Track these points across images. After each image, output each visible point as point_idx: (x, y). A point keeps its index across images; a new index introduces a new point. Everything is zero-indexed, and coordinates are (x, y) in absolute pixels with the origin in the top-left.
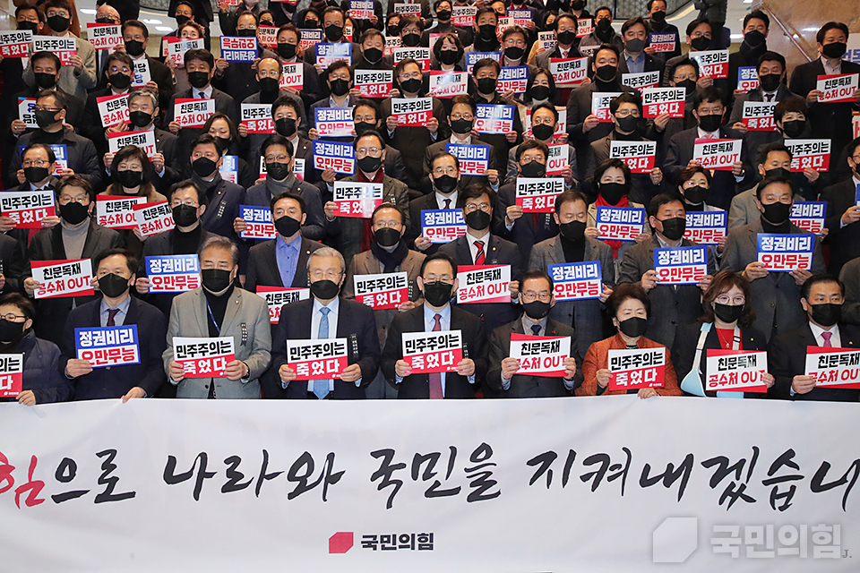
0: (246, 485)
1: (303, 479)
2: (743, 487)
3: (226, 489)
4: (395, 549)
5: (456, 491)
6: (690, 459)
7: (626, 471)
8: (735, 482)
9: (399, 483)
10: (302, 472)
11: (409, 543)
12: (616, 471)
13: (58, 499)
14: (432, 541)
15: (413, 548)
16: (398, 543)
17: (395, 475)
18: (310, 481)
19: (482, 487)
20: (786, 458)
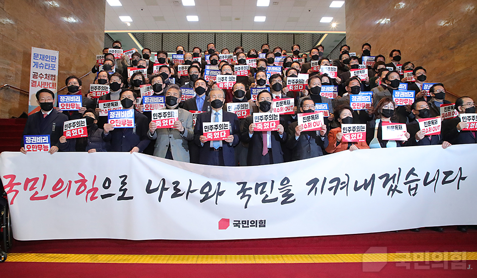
0: (182, 195)
1: (207, 193)
2: (396, 186)
3: (173, 196)
4: (248, 227)
5: (276, 200)
6: (373, 176)
7: (347, 184)
8: (393, 184)
9: (250, 196)
10: (206, 190)
11: (255, 224)
12: (344, 185)
13: (103, 197)
14: (265, 223)
15: (256, 227)
16: (250, 224)
17: (248, 192)
18: (210, 194)
19: (288, 198)
20: (412, 172)
